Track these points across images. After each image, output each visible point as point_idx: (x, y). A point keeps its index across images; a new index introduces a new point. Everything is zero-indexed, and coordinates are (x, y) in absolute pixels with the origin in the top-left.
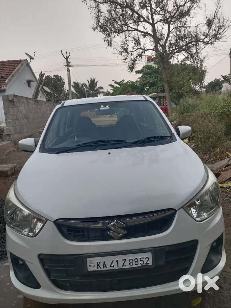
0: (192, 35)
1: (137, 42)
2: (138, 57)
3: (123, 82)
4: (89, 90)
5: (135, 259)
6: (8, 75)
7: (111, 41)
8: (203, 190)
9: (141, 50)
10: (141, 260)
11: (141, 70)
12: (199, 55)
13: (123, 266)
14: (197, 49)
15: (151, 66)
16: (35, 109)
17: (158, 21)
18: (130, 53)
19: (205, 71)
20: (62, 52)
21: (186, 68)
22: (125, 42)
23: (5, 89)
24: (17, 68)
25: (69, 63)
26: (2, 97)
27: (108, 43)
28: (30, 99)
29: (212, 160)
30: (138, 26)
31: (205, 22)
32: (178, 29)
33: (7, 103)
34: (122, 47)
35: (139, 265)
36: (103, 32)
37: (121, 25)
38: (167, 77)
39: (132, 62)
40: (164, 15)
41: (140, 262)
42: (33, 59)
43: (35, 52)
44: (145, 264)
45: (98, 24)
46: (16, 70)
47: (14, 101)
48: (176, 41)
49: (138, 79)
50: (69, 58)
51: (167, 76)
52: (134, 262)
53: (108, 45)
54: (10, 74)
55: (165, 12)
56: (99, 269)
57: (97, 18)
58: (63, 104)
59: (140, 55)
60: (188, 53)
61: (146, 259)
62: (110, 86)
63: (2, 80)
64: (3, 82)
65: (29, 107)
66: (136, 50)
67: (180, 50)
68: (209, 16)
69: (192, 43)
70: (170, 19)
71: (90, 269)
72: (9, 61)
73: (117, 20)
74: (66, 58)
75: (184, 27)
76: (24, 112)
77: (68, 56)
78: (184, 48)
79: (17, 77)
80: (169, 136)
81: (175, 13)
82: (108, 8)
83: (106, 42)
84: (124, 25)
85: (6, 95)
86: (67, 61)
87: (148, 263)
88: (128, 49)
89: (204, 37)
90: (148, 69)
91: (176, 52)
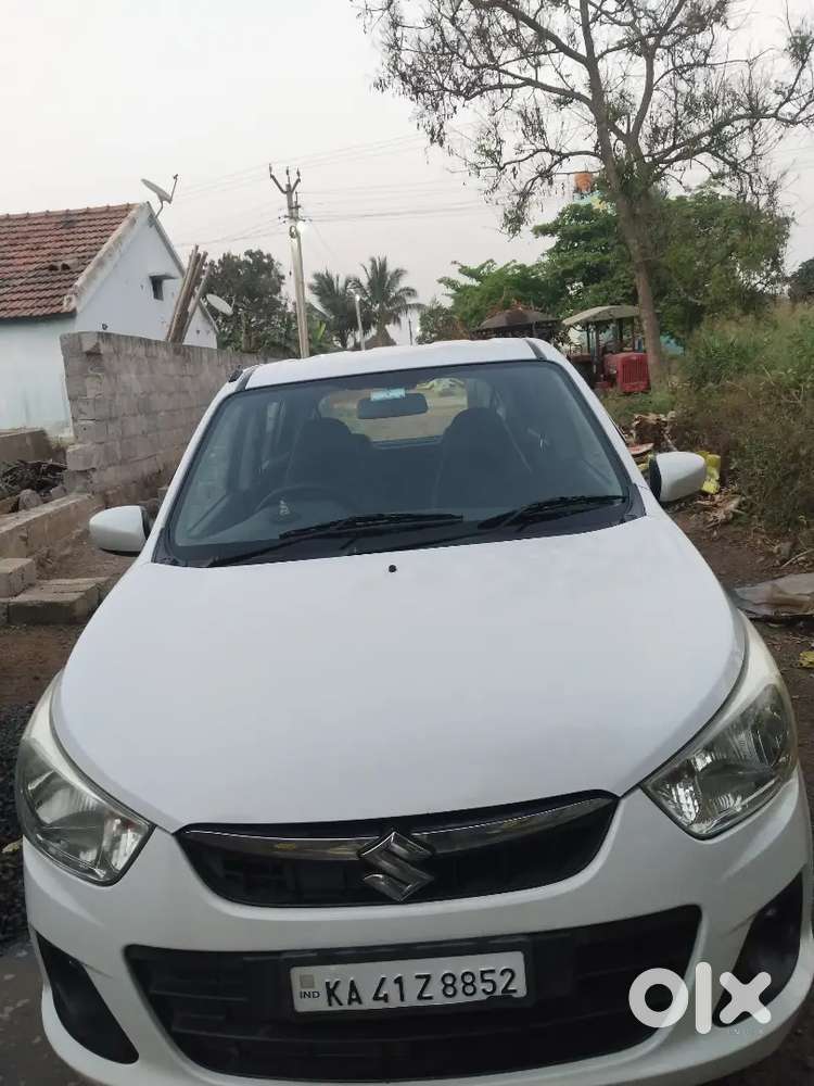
0: (734, 94)
1: (534, 126)
2: (539, 181)
3: (489, 268)
4: (370, 299)
5: (464, 974)
6: (84, 261)
7: (441, 126)
8: (721, 718)
9: (547, 157)
10: (487, 977)
11: (555, 222)
12: (762, 164)
13: (420, 997)
14: (755, 142)
15: (589, 206)
16: (177, 378)
17: (610, 47)
18: (509, 167)
19: (787, 221)
20: (271, 169)
21: (718, 213)
22: (493, 130)
23: (74, 310)
24: (115, 235)
25: (298, 207)
26: (59, 342)
27: (432, 132)
28: (157, 343)
29: (802, 558)
30: (535, 67)
31: (784, 43)
32: (685, 72)
33: (77, 363)
34: (481, 147)
35: (480, 996)
36: (414, 96)
37: (477, 68)
38: (643, 250)
39: (516, 199)
40: (631, 24)
41: (481, 986)
42: (170, 201)
43: (175, 177)
44: (499, 992)
45: (395, 67)
46: (110, 241)
47: (100, 354)
48: (676, 118)
49: (543, 255)
50: (297, 189)
51: (643, 247)
52: (459, 985)
53: (432, 141)
54: (91, 257)
55: (634, 14)
56: (336, 1007)
57: (391, 47)
58: (246, 381)
59: (546, 175)
60: (722, 158)
61: (503, 973)
62: (442, 285)
63: (66, 277)
64: (67, 284)
65: (152, 372)
66: (531, 156)
67: (690, 150)
68: (800, 22)
69: (736, 123)
70: (651, 41)
71: (303, 1005)
72: (87, 212)
73: (461, 51)
74: (284, 188)
75: (705, 65)
76: (137, 388)
77: (292, 186)
78: (705, 141)
79: (116, 266)
80: (619, 497)
81: (672, 17)
82: (428, 9)
83: (421, 128)
84: (485, 66)
85: (74, 335)
86: (290, 199)
87: (510, 988)
88: (500, 153)
89: (780, 98)
90: (578, 219)
91: (677, 159)
